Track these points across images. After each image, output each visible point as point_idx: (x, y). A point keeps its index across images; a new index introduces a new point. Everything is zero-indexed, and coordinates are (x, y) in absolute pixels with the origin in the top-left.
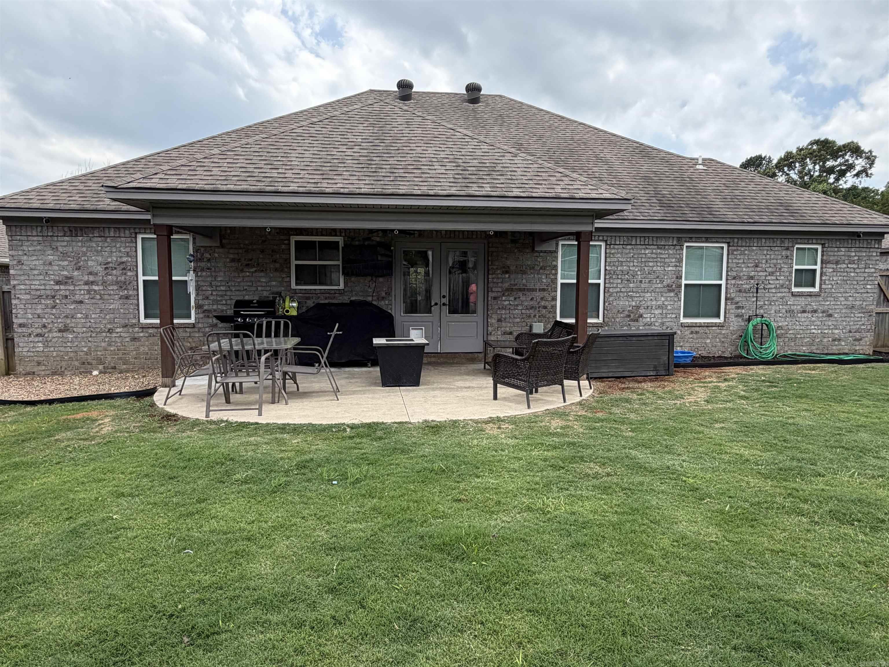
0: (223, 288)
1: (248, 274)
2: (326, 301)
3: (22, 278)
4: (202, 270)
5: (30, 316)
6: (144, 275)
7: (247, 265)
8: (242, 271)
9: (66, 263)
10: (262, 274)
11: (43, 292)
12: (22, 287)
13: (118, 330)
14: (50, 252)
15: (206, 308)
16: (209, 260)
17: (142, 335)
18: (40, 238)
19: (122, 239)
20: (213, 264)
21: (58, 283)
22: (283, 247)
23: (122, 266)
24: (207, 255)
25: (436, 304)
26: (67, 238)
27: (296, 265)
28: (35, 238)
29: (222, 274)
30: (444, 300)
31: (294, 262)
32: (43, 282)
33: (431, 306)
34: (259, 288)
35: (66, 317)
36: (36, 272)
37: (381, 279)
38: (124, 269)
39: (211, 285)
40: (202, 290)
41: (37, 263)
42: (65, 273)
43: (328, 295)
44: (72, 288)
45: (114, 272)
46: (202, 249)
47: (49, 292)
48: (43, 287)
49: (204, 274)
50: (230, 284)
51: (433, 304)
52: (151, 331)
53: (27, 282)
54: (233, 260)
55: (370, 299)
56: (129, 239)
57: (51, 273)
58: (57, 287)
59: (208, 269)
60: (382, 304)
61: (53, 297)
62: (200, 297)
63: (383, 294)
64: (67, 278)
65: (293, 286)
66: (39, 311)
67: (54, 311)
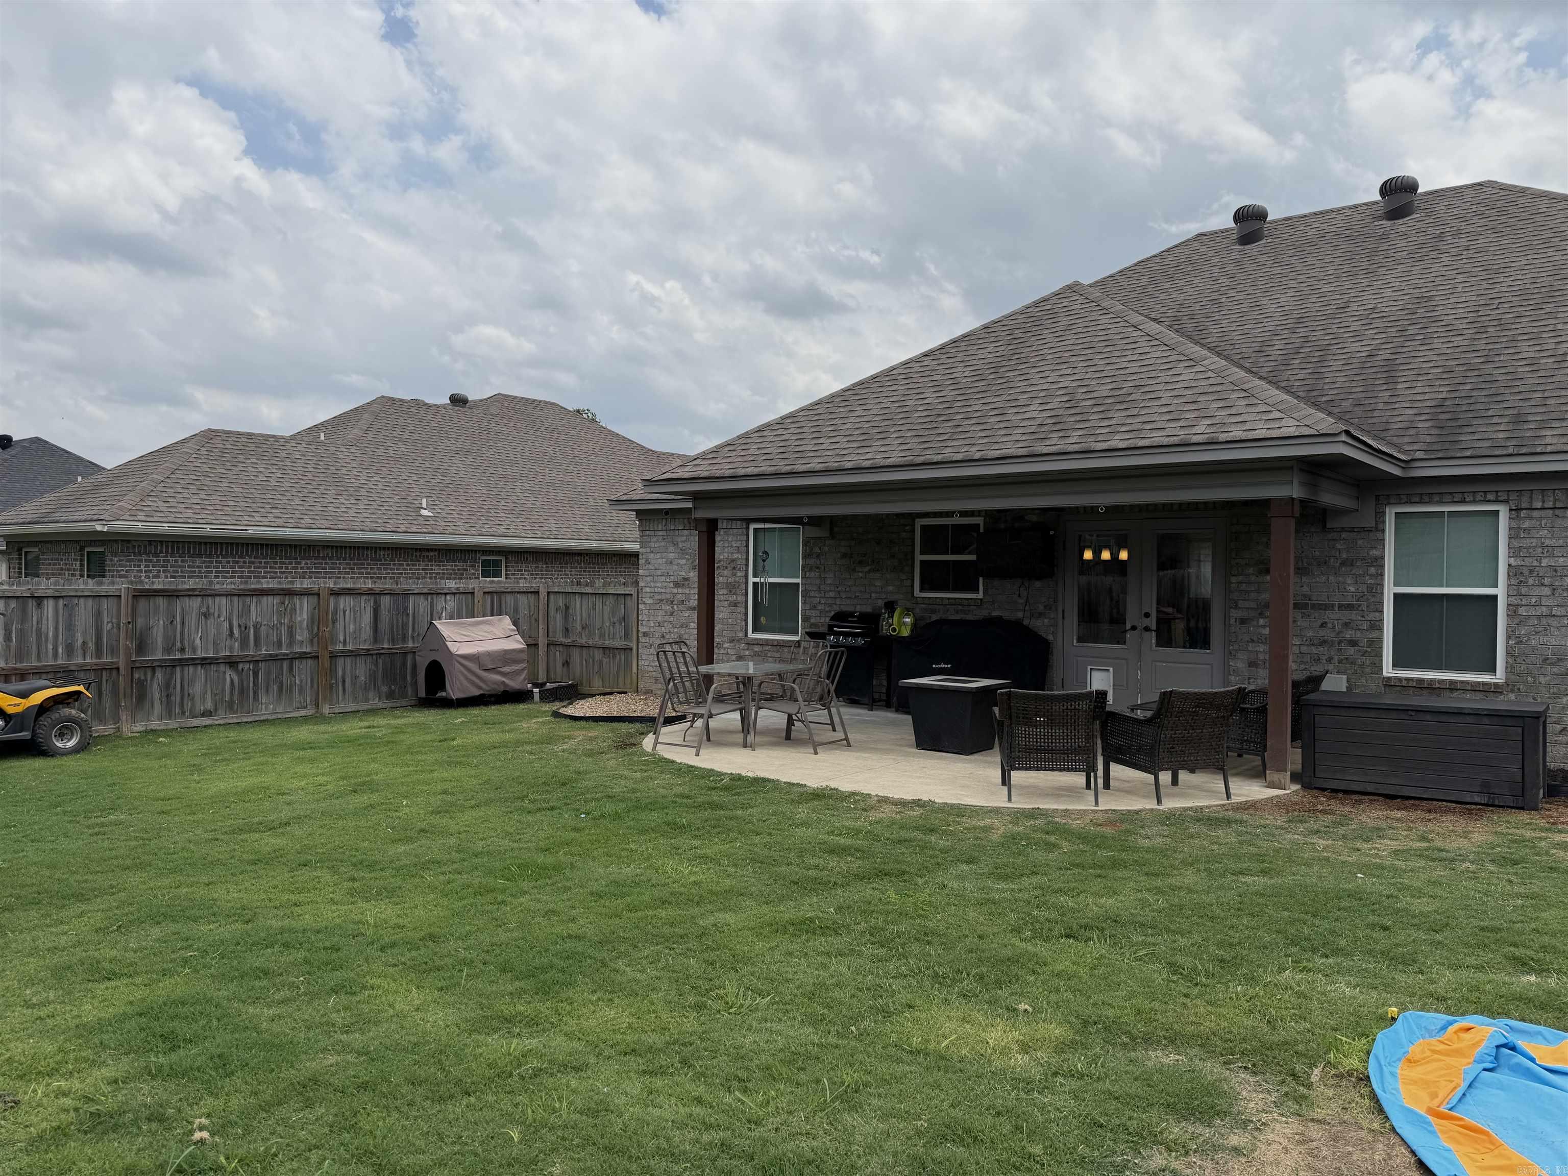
0: (832, 594)
1: (860, 574)
2: (958, 617)
3: (648, 579)
4: (811, 570)
5: (652, 624)
6: (755, 576)
7: (860, 562)
8: (854, 570)
9: (684, 561)
10: (877, 575)
11: (664, 596)
12: (648, 590)
13: (726, 645)
14: (671, 549)
15: (813, 621)
16: (818, 556)
17: (747, 653)
18: (664, 533)
19: (735, 531)
20: (822, 561)
21: (677, 585)
22: (904, 535)
23: (732, 565)
24: (817, 550)
25: (1134, 628)
26: (686, 532)
27: (921, 561)
28: (661, 533)
29: (832, 575)
30: (1146, 622)
31: (919, 557)
32: (665, 584)
33: (1126, 631)
34: (873, 595)
35: (681, 626)
36: (659, 572)
37: (1038, 584)
38: (734, 568)
39: (819, 591)
40: (810, 597)
41: (660, 561)
42: (683, 573)
43: (960, 607)
44: (687, 591)
45: (726, 572)
46: (812, 541)
47: (668, 596)
48: (663, 591)
49: (813, 574)
50: (840, 589)
51: (1128, 626)
52: (756, 648)
53: (652, 584)
54: (844, 556)
55: (1020, 615)
56: (740, 531)
57: (671, 573)
58: (675, 591)
59: (817, 568)
60: (1040, 625)
61: (672, 602)
62: (808, 607)
63: (1041, 608)
64: (686, 579)
65: (917, 592)
66: (660, 619)
67: (672, 619)
